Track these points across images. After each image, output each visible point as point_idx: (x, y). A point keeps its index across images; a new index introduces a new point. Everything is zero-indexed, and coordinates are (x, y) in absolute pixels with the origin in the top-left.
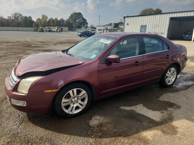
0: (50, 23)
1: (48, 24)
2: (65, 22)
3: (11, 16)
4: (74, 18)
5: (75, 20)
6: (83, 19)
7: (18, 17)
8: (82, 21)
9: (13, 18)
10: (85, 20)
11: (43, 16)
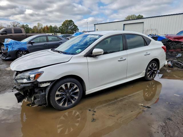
0: (45, 30)
1: (44, 31)
2: (58, 28)
3: (10, 24)
4: (66, 25)
5: (67, 27)
6: (74, 25)
7: (16, 25)
8: (74, 27)
9: (12, 26)
10: (76, 27)
11: (39, 24)
